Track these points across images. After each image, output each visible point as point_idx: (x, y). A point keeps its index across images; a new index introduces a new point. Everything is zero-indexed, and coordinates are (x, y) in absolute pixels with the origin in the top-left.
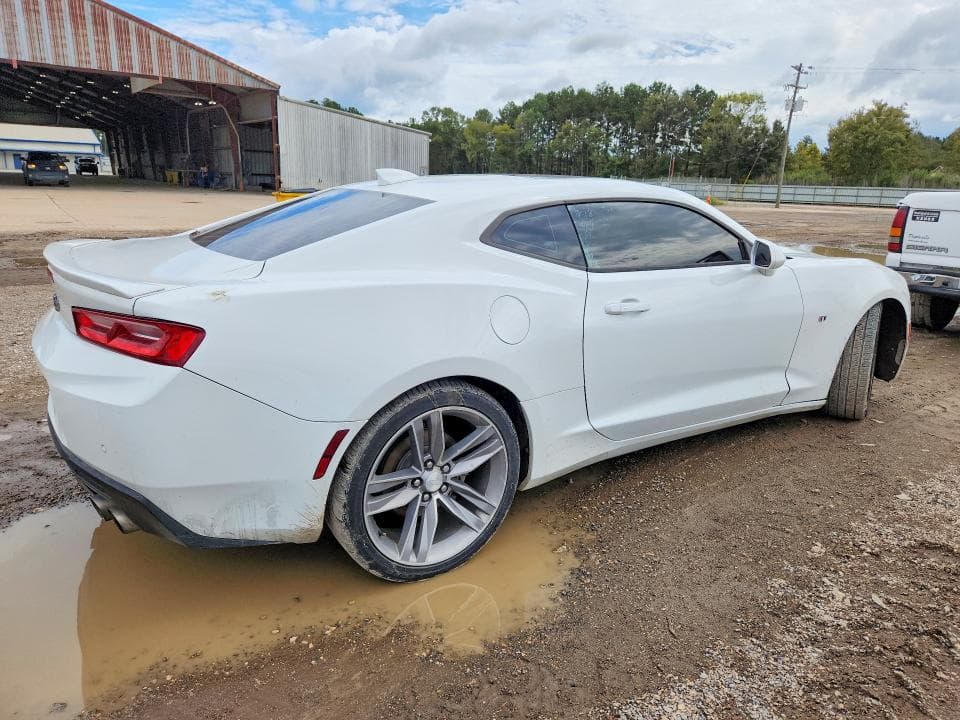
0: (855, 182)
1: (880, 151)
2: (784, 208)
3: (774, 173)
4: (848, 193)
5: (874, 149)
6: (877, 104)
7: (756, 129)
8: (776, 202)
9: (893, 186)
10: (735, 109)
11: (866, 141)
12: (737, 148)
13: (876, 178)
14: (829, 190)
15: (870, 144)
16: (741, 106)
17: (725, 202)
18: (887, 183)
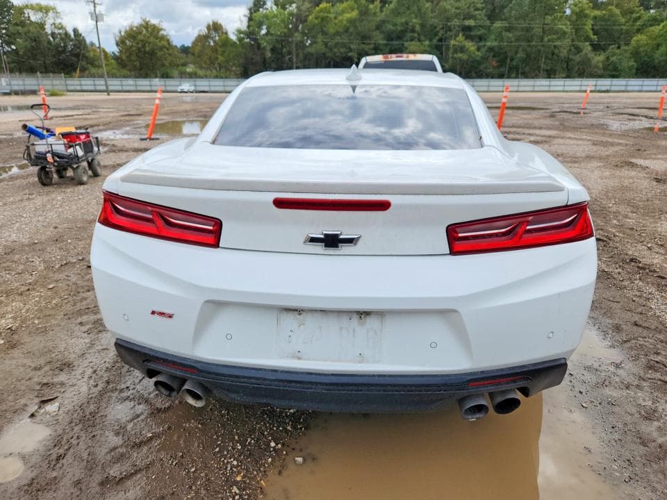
0: (146, 76)
1: (156, 54)
2: (113, 96)
3: (86, 69)
4: (144, 83)
5: (151, 52)
6: (144, 20)
7: (60, 34)
8: (108, 92)
9: (170, 77)
10: (34, 17)
11: (144, 46)
12: (49, 49)
13: (158, 72)
14: (131, 82)
15: (147, 49)
16: (40, 15)
17: (65, 93)
18: (165, 76)
